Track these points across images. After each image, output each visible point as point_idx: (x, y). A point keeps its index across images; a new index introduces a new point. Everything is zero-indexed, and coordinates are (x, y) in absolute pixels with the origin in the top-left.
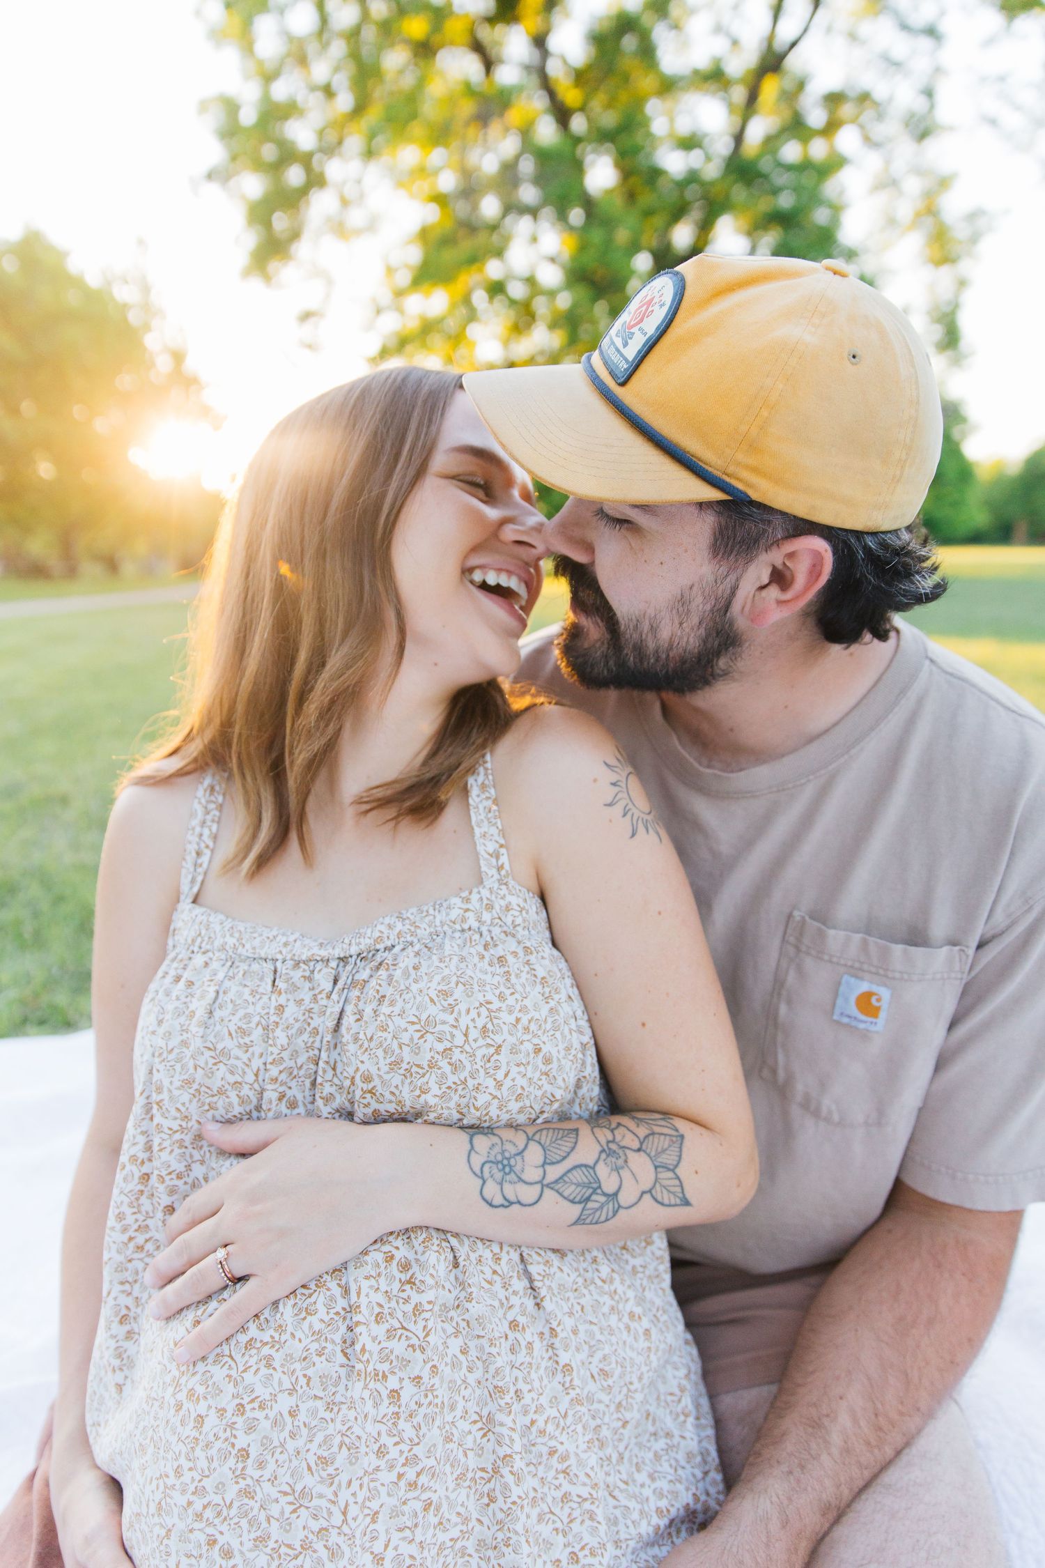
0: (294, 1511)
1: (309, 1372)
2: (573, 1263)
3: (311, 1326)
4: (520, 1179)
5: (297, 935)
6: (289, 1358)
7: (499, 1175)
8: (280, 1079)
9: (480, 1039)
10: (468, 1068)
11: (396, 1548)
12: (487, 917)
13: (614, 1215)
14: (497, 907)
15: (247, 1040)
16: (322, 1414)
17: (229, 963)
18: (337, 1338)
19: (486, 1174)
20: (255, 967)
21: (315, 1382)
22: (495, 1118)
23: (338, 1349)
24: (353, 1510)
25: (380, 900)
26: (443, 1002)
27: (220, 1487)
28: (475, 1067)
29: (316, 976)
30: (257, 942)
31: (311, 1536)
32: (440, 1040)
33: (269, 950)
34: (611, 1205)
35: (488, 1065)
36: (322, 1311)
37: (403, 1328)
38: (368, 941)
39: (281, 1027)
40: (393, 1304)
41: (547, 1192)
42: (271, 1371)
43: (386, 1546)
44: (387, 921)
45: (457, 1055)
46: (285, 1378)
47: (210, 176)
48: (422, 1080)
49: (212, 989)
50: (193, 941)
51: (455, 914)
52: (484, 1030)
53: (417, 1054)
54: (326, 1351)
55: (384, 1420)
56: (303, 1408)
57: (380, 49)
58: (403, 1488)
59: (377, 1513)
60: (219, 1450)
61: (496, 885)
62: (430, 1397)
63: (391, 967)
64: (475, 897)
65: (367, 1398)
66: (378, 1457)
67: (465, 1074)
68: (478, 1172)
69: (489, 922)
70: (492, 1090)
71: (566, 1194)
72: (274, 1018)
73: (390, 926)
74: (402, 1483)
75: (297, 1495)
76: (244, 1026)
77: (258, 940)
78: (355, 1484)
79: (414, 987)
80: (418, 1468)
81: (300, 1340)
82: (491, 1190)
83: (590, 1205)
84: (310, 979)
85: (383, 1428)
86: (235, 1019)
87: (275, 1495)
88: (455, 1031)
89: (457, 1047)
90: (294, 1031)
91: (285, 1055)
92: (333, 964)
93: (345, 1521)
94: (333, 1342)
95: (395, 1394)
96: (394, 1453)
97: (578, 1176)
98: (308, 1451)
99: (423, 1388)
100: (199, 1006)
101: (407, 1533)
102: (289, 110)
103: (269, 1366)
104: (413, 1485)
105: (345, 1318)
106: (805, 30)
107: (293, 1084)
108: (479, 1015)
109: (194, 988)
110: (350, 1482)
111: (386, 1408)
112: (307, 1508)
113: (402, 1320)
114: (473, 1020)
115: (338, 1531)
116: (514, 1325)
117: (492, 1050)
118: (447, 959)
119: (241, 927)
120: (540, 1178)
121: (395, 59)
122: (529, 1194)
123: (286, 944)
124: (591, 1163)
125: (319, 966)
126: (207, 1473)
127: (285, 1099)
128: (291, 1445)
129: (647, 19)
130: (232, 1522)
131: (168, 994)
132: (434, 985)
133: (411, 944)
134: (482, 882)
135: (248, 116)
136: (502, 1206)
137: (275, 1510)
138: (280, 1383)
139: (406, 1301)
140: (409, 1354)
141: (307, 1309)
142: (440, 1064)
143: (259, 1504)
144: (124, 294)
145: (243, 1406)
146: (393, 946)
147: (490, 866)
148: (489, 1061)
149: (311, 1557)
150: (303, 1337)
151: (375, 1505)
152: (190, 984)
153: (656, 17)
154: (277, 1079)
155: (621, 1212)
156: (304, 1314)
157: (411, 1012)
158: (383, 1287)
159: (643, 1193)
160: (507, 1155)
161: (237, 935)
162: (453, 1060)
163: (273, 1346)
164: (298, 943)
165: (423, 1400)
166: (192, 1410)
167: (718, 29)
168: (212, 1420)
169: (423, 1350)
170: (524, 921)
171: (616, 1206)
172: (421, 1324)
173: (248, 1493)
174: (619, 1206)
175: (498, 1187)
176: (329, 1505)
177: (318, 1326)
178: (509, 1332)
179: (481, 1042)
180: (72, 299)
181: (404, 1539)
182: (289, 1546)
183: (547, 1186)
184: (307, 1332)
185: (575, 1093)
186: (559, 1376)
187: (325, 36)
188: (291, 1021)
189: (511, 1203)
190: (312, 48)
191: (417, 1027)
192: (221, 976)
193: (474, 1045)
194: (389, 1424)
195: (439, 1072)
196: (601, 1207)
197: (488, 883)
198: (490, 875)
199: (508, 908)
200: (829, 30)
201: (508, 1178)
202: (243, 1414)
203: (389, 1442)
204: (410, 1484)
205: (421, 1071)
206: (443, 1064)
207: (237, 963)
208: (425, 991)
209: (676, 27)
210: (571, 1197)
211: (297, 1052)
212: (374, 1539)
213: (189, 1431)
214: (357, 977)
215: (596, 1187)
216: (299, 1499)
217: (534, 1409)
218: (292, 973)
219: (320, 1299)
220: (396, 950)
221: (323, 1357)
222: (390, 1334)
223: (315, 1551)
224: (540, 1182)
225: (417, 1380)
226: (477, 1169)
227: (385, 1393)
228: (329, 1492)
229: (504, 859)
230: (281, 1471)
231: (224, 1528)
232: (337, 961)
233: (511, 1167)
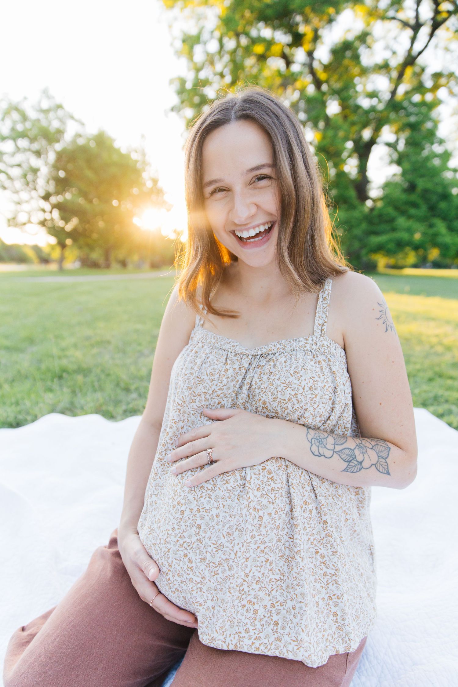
0: (217, 551)
1: (225, 503)
2: (326, 486)
3: (227, 487)
4: (325, 447)
5: (238, 344)
6: (217, 496)
7: (318, 444)
8: (220, 396)
9: (309, 391)
10: (304, 402)
11: (253, 573)
12: (314, 347)
13: (360, 471)
14: (318, 344)
15: (213, 378)
16: (228, 518)
17: (211, 348)
18: (236, 493)
19: (313, 442)
20: (220, 351)
21: (226, 507)
22: (310, 423)
23: (236, 498)
24: (239, 554)
25: (273, 333)
26: (296, 376)
27: (190, 536)
28: (306, 401)
29: (243, 360)
30: (222, 343)
31: (222, 561)
32: (293, 390)
33: (227, 347)
34: (359, 466)
35: (311, 402)
36: (232, 483)
37: (267, 495)
38: (265, 350)
39: (225, 377)
40: (264, 485)
41: (335, 454)
42: (210, 499)
43: (250, 571)
44: (273, 344)
45: (299, 396)
46: (215, 503)
47: (172, 109)
48: (285, 405)
49: (204, 356)
50: (200, 339)
51: (301, 344)
52: (311, 388)
53: (284, 395)
54: (232, 497)
55: (256, 526)
56: (221, 515)
57: (243, 58)
58: (259, 552)
59: (248, 558)
60: (190, 523)
61: (319, 336)
62: (273, 521)
63: (275, 361)
64: (310, 339)
65: (248, 515)
66: (251, 538)
67: (302, 404)
68: (310, 441)
69: (315, 349)
70: (311, 411)
71: (342, 457)
72: (223, 373)
73: (274, 346)
74: (259, 550)
75: (218, 545)
76: (213, 372)
77: (223, 342)
78: (240, 545)
79: (284, 369)
80: (265, 546)
81: (222, 491)
82: (314, 448)
83: (351, 464)
84: (239, 361)
85: (255, 529)
86: (210, 369)
87: (210, 544)
88: (299, 387)
89: (300, 393)
90: (230, 380)
91: (225, 388)
92: (250, 357)
93: (236, 557)
94: (235, 495)
95: (261, 518)
96: (257, 538)
97: (347, 451)
98: (223, 530)
99: (271, 517)
100: (199, 361)
101: (258, 568)
102: (206, 83)
103: (209, 497)
104: (262, 551)
105: (240, 487)
106: (426, 47)
107: (225, 399)
108: (309, 382)
109: (198, 354)
110: (238, 544)
111: (256, 521)
112: (222, 550)
113: (267, 492)
114: (307, 383)
115: (232, 560)
116: (305, 502)
117: (313, 396)
118: (298, 360)
119: (218, 337)
120: (333, 449)
121: (250, 62)
122: (328, 453)
123: (233, 346)
124: (353, 448)
125: (244, 357)
126: (185, 531)
127: (221, 404)
128: (216, 527)
129: (357, 44)
130: (194, 550)
131: (188, 355)
132: (292, 369)
133: (283, 353)
134: (314, 334)
135: (189, 85)
136: (318, 456)
137: (209, 549)
138: (213, 504)
139: (269, 485)
140: (268, 504)
141: (226, 481)
142: (293, 399)
143: (203, 546)
144: (134, 156)
145: (199, 509)
146: (275, 353)
147: (318, 329)
148: (312, 400)
149: (222, 568)
150: (223, 490)
151: (248, 555)
152: (196, 352)
153: (360, 43)
154: (219, 395)
155: (363, 469)
156: (225, 482)
157: (283, 379)
158: (261, 479)
159: (372, 465)
160: (321, 437)
161: (216, 339)
162: (298, 398)
163: (212, 491)
164: (238, 347)
165: (271, 522)
166: (179, 508)
167: (387, 47)
168: (187, 513)
169: (273, 504)
170: (328, 351)
171: (361, 467)
172: (274, 494)
173: (200, 541)
174: (362, 467)
175: (317, 448)
176: (230, 551)
177: (229, 488)
178: (303, 505)
179: (309, 392)
180: (115, 158)
181: (257, 570)
182: (213, 563)
183: (336, 452)
184: (225, 489)
185: (337, 422)
186: (322, 525)
187: (222, 53)
188: (230, 376)
189: (321, 455)
190: (217, 58)
191: (285, 385)
192: (207, 351)
193: (307, 393)
194: (257, 528)
195: (292, 402)
196: (355, 466)
197: (316, 334)
198: (317, 332)
199: (323, 346)
200: (436, 46)
201: (321, 445)
202: (199, 512)
203: (256, 534)
204: (261, 551)
205: (285, 402)
206: (294, 399)
207: (214, 349)
208: (289, 371)
209: (369, 47)
210: (344, 459)
211: (229, 388)
212: (246, 567)
213: (178, 515)
214: (260, 363)
215: (355, 458)
216: (219, 547)
217: (310, 534)
218: (233, 358)
219: (232, 478)
220: (277, 354)
221: (230, 499)
222: (262, 496)
223: (223, 566)
224: (333, 450)
225: (270, 514)
226: (310, 440)
227: (257, 516)
228: (230, 546)
229: (325, 327)
230: (212, 536)
231: (191, 551)
232: (252, 356)
233: (322, 442)
